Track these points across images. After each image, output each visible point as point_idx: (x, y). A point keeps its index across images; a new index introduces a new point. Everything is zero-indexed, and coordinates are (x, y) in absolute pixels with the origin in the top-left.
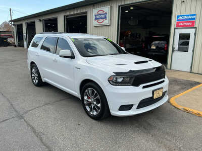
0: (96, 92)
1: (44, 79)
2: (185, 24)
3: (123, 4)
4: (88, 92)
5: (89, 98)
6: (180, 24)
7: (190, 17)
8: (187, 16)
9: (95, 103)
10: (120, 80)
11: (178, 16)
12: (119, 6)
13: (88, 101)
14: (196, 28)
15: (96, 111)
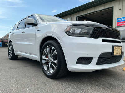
0: (53, 47)
1: (16, 53)
2: (123, 23)
3: (79, 15)
4: (47, 51)
5: (47, 57)
6: (119, 24)
9: (52, 60)
10: (78, 31)
12: (77, 17)
13: (46, 60)
15: (53, 69)
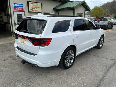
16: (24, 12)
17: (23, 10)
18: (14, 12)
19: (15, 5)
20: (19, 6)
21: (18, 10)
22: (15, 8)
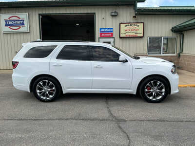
6: (103, 35)
7: (109, 30)
8: (107, 29)
11: (101, 29)
12: (39, 15)
14: (114, 38)
16: (113, 39)
17: (112, 35)
18: (100, 39)
19: (102, 30)
20: (106, 31)
21: (105, 36)
22: (101, 34)
